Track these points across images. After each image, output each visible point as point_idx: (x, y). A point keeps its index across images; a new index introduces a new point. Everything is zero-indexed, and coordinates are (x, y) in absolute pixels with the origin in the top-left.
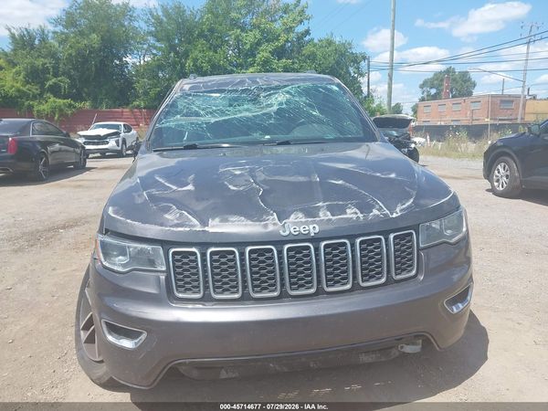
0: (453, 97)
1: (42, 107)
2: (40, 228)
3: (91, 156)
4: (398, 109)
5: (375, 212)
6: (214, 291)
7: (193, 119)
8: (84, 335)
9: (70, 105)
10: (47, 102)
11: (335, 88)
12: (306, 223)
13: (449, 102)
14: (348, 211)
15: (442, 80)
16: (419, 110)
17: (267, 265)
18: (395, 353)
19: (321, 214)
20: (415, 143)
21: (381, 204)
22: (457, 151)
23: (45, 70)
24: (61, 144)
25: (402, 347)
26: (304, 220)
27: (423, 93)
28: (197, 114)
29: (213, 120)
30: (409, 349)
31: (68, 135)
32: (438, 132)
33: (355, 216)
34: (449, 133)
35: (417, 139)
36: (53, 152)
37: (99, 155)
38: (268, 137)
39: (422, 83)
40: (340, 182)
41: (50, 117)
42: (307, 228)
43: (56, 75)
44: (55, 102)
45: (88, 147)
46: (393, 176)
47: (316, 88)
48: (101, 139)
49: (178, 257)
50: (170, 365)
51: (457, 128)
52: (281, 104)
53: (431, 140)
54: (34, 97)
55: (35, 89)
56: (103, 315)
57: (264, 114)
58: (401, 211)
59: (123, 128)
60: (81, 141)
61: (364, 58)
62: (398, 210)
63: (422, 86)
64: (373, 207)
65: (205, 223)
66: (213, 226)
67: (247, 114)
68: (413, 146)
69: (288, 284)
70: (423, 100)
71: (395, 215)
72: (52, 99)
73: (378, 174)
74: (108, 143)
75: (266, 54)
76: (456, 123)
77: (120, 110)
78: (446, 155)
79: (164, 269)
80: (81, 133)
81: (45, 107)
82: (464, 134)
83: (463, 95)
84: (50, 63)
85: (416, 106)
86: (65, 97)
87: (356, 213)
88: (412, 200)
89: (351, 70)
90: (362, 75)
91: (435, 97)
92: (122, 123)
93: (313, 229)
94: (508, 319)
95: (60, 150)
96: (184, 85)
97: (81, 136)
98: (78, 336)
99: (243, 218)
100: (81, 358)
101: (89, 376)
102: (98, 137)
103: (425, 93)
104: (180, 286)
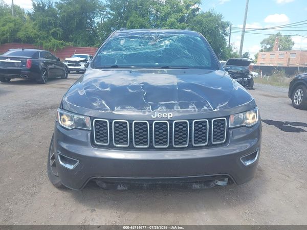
0: (280, 50)
1: (47, 44)
2: (39, 108)
3: (71, 72)
4: (246, 55)
5: (205, 108)
6: (115, 143)
7: (119, 52)
8: (52, 163)
9: (62, 44)
10: (50, 41)
11: (199, 39)
12: (166, 112)
13: (277, 53)
14: (190, 107)
15: (274, 40)
16: (259, 57)
17: (143, 131)
18: (212, 184)
19: (175, 107)
20: (252, 75)
21: (209, 104)
22: (278, 82)
23: (50, 24)
24: (55, 65)
25: (217, 182)
26: (165, 110)
27: (262, 47)
28: (121, 50)
29: (129, 53)
30: (220, 183)
31: (59, 60)
32: (267, 70)
33: (193, 109)
34: (274, 71)
35: (253, 73)
36: (51, 69)
37: (75, 72)
38: (157, 64)
39: (262, 41)
40: (189, 91)
41: (51, 50)
42: (166, 115)
43: (55, 27)
44: (55, 42)
45: (70, 67)
46: (220, 88)
47: (187, 38)
48: (77, 63)
49: (98, 123)
50: (90, 179)
51: (279, 68)
52: (167, 46)
53: (263, 75)
54: (44, 38)
55: (44, 34)
56: (59, 151)
57: (157, 51)
58: (220, 108)
59: (89, 58)
60: (66, 64)
61: (228, 25)
62: (218, 107)
63: (262, 43)
64: (205, 105)
65: (113, 109)
66: (117, 111)
67: (148, 50)
68: (250, 76)
69: (154, 142)
70: (262, 51)
71: (216, 110)
72: (53, 40)
73: (212, 87)
74: (80, 65)
75: (173, 20)
76: (278, 66)
77: (89, 48)
78: (270, 83)
79: (90, 129)
80: (67, 59)
81: (49, 44)
82: (283, 72)
83: (286, 49)
84: (53, 20)
85: (258, 54)
86: (60, 39)
87: (194, 108)
88: (227, 102)
89: (221, 31)
90: (226, 35)
91: (269, 50)
92: (89, 55)
93: (170, 115)
94: (283, 174)
95: (55, 68)
96: (117, 33)
97: (66, 61)
98: (49, 162)
99: (133, 107)
100: (50, 173)
101: (52, 182)
102: (75, 62)
103: (264, 47)
104: (98, 139)
